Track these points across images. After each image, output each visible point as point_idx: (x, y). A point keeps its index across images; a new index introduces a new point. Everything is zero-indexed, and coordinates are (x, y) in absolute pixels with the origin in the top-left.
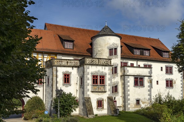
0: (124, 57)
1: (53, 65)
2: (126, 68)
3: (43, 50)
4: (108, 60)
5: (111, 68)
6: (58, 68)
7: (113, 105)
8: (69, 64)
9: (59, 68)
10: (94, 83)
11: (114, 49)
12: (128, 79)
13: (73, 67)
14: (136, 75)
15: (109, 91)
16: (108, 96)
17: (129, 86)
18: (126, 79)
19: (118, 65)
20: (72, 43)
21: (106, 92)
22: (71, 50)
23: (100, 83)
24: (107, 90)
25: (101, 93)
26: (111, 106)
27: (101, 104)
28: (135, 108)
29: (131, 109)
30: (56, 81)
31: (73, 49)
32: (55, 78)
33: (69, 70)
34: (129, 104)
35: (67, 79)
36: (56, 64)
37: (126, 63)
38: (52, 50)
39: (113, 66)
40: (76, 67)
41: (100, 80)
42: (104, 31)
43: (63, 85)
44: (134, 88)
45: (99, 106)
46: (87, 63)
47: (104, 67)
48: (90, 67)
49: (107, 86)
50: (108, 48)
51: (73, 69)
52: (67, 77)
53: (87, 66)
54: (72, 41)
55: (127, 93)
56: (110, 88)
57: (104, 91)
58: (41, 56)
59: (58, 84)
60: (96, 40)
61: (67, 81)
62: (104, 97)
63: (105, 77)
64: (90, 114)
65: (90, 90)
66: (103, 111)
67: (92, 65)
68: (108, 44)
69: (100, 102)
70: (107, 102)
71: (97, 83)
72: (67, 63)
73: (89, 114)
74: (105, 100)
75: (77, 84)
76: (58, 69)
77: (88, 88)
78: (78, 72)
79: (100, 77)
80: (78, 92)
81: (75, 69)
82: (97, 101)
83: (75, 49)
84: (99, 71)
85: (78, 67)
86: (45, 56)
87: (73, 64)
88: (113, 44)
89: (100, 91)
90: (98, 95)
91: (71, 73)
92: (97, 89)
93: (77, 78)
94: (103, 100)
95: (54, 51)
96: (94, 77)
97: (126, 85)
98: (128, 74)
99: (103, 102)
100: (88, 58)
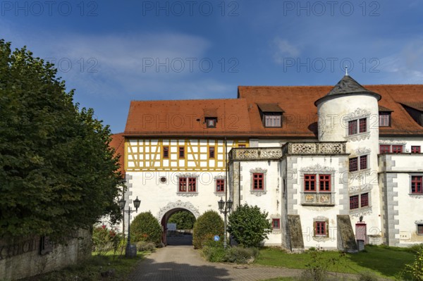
0: (395, 133)
1: (233, 158)
2: (387, 157)
3: (224, 135)
4: (338, 144)
5: (346, 159)
6: (241, 163)
7: (348, 231)
8: (262, 156)
9: (243, 164)
10: (307, 188)
11: (358, 121)
12: (395, 180)
13: (269, 160)
14: (416, 170)
15: (340, 204)
16: (338, 214)
17: (396, 194)
18: (388, 179)
19: (369, 151)
20: (279, 117)
21: (333, 206)
22: (277, 129)
23: (322, 188)
24: (337, 202)
25: (322, 208)
26: (343, 234)
27: (323, 228)
28: (412, 240)
29: (401, 242)
30: (238, 186)
31: (282, 126)
32: (236, 181)
33: (262, 165)
34: (398, 232)
35: (258, 182)
36: (238, 157)
37: (401, 146)
38: (241, 133)
39: (349, 154)
40: (275, 160)
41: (321, 183)
42: (340, 88)
43: (252, 192)
44: (410, 198)
45: (318, 232)
46: (293, 152)
47: (328, 159)
48: (299, 159)
49: (336, 195)
50: (345, 120)
51: (269, 164)
52: (258, 178)
53: (293, 158)
54: (280, 113)
55: (393, 208)
56: (342, 198)
57: (329, 203)
58: (222, 144)
59: (241, 191)
60: (323, 106)
61: (258, 186)
62: (331, 215)
63: (332, 178)
64: (296, 246)
65: (299, 202)
66: (326, 242)
67: (303, 155)
68: (345, 111)
69: (320, 225)
70: (336, 225)
71: (313, 188)
72: (259, 153)
73: (293, 246)
74: (333, 222)
75: (277, 190)
76: (241, 165)
77: (294, 198)
78: (280, 169)
79: (321, 177)
80: (280, 205)
81: (274, 165)
82: (314, 223)
83: (285, 128)
84: (317, 166)
85: (279, 160)
86: (228, 144)
87: (270, 155)
88: (358, 111)
89: (320, 203)
90: (315, 211)
91: (266, 171)
92: (315, 199)
93: (278, 179)
94: (327, 221)
95: (244, 135)
96: (307, 177)
97: (388, 193)
98: (394, 169)
99: (326, 224)
100: (294, 143)
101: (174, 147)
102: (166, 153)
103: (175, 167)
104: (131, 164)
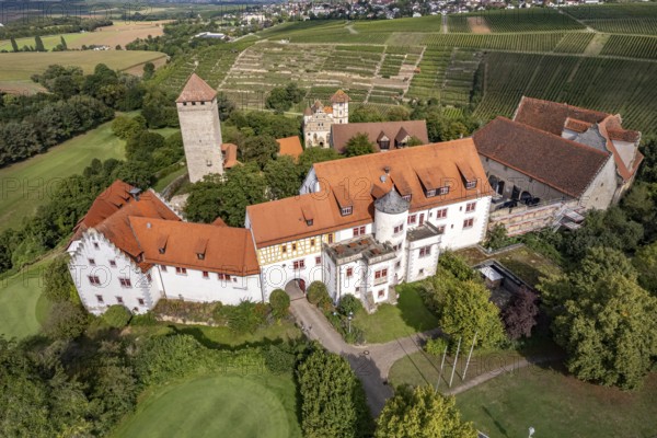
3: (320, 232)
6: (341, 266)
10: (376, 278)
11: (399, 227)
13: (355, 261)
15: (391, 280)
16: (389, 285)
17: (413, 260)
20: (350, 208)
21: (387, 282)
22: (350, 217)
23: (383, 276)
28: (417, 277)
29: (413, 280)
31: (352, 213)
33: (352, 264)
34: (411, 276)
40: (358, 260)
46: (371, 263)
47: (387, 262)
48: (373, 266)
52: (349, 271)
60: (380, 214)
62: (386, 286)
63: (388, 270)
66: (383, 298)
67: (375, 263)
68: (393, 222)
70: (388, 290)
73: (370, 309)
79: (383, 271)
84: (382, 266)
89: (381, 282)
90: (379, 287)
91: (354, 266)
95: (332, 229)
99: (383, 291)
101: (289, 246)
102: (284, 250)
103: (291, 257)
104: (263, 262)
